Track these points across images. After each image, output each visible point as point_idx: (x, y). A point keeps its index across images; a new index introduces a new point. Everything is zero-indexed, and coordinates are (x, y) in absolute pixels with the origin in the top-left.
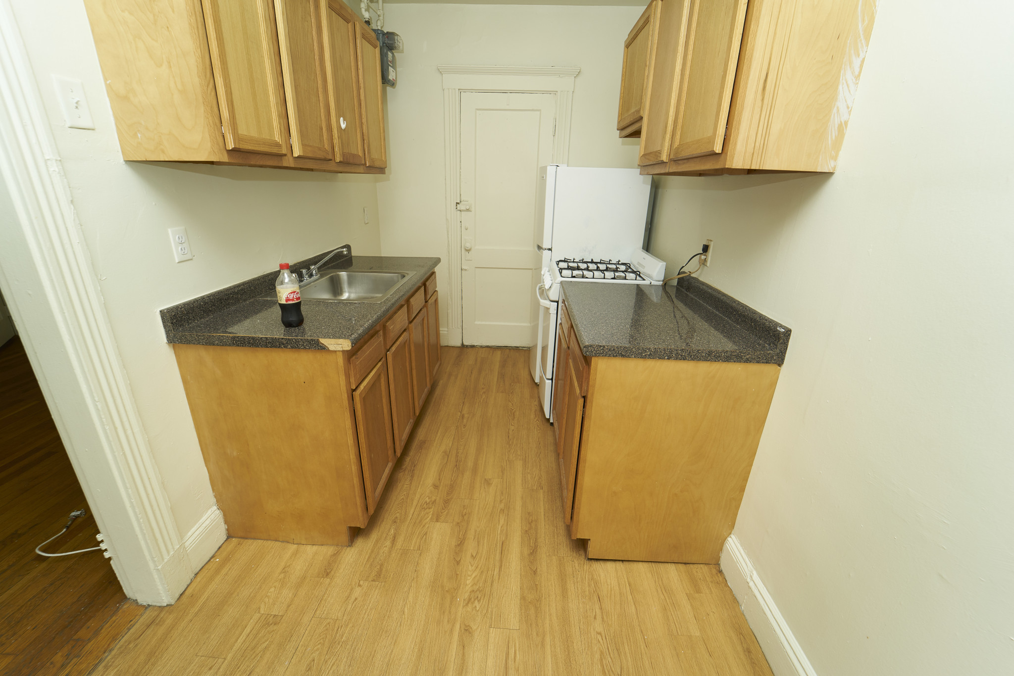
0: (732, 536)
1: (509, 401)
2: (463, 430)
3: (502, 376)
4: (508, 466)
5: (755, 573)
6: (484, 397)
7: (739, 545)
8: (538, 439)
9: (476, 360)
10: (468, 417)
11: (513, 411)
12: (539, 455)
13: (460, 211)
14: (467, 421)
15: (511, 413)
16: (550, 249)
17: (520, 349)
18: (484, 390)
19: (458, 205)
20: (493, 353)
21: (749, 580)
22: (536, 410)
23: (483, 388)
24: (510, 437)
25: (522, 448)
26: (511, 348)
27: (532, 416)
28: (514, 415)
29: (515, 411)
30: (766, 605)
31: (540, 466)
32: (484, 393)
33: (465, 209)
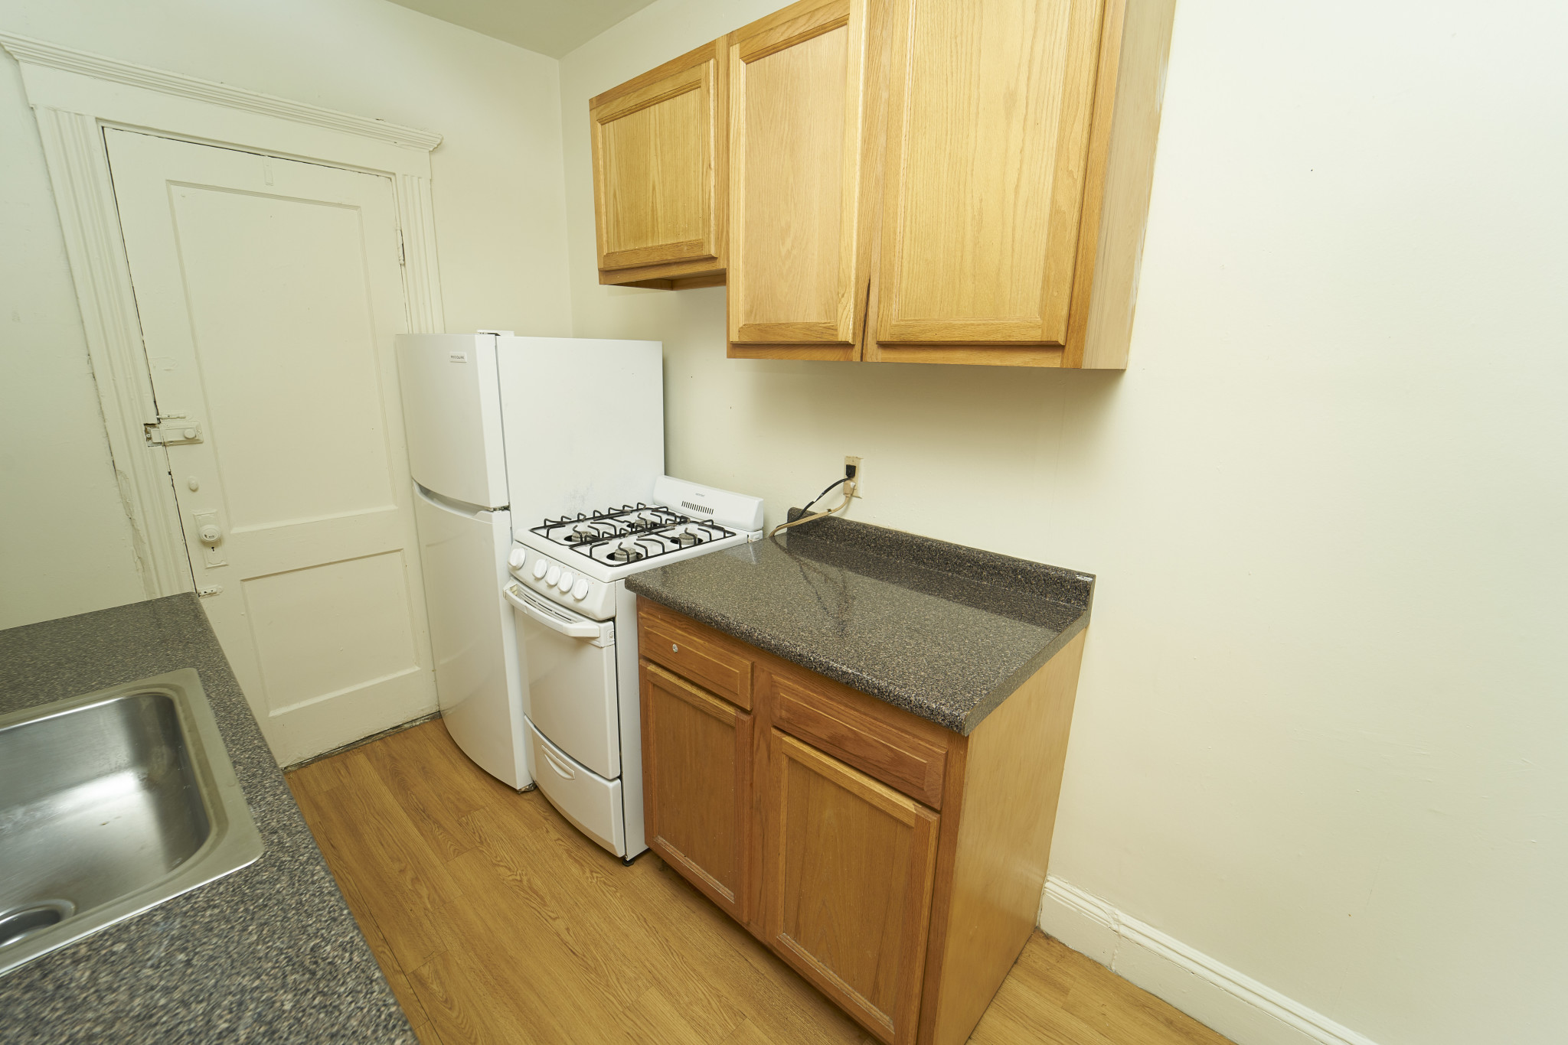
0: (1049, 878)
1: (494, 865)
2: (454, 1014)
3: (421, 814)
4: (638, 1022)
5: (1117, 912)
6: (424, 892)
7: (1068, 887)
8: (633, 912)
9: (317, 807)
10: (436, 972)
11: (525, 882)
12: (670, 948)
13: (164, 445)
14: (442, 984)
15: (524, 890)
16: (507, 508)
17: (406, 729)
18: (410, 875)
19: (153, 431)
20: (347, 767)
21: (1115, 927)
22: (568, 851)
23: (402, 871)
24: (577, 949)
25: (624, 955)
26: (382, 735)
27: (575, 870)
28: (536, 892)
29: (529, 880)
30: (1161, 947)
31: (694, 970)
32: (415, 880)
33: (183, 439)
